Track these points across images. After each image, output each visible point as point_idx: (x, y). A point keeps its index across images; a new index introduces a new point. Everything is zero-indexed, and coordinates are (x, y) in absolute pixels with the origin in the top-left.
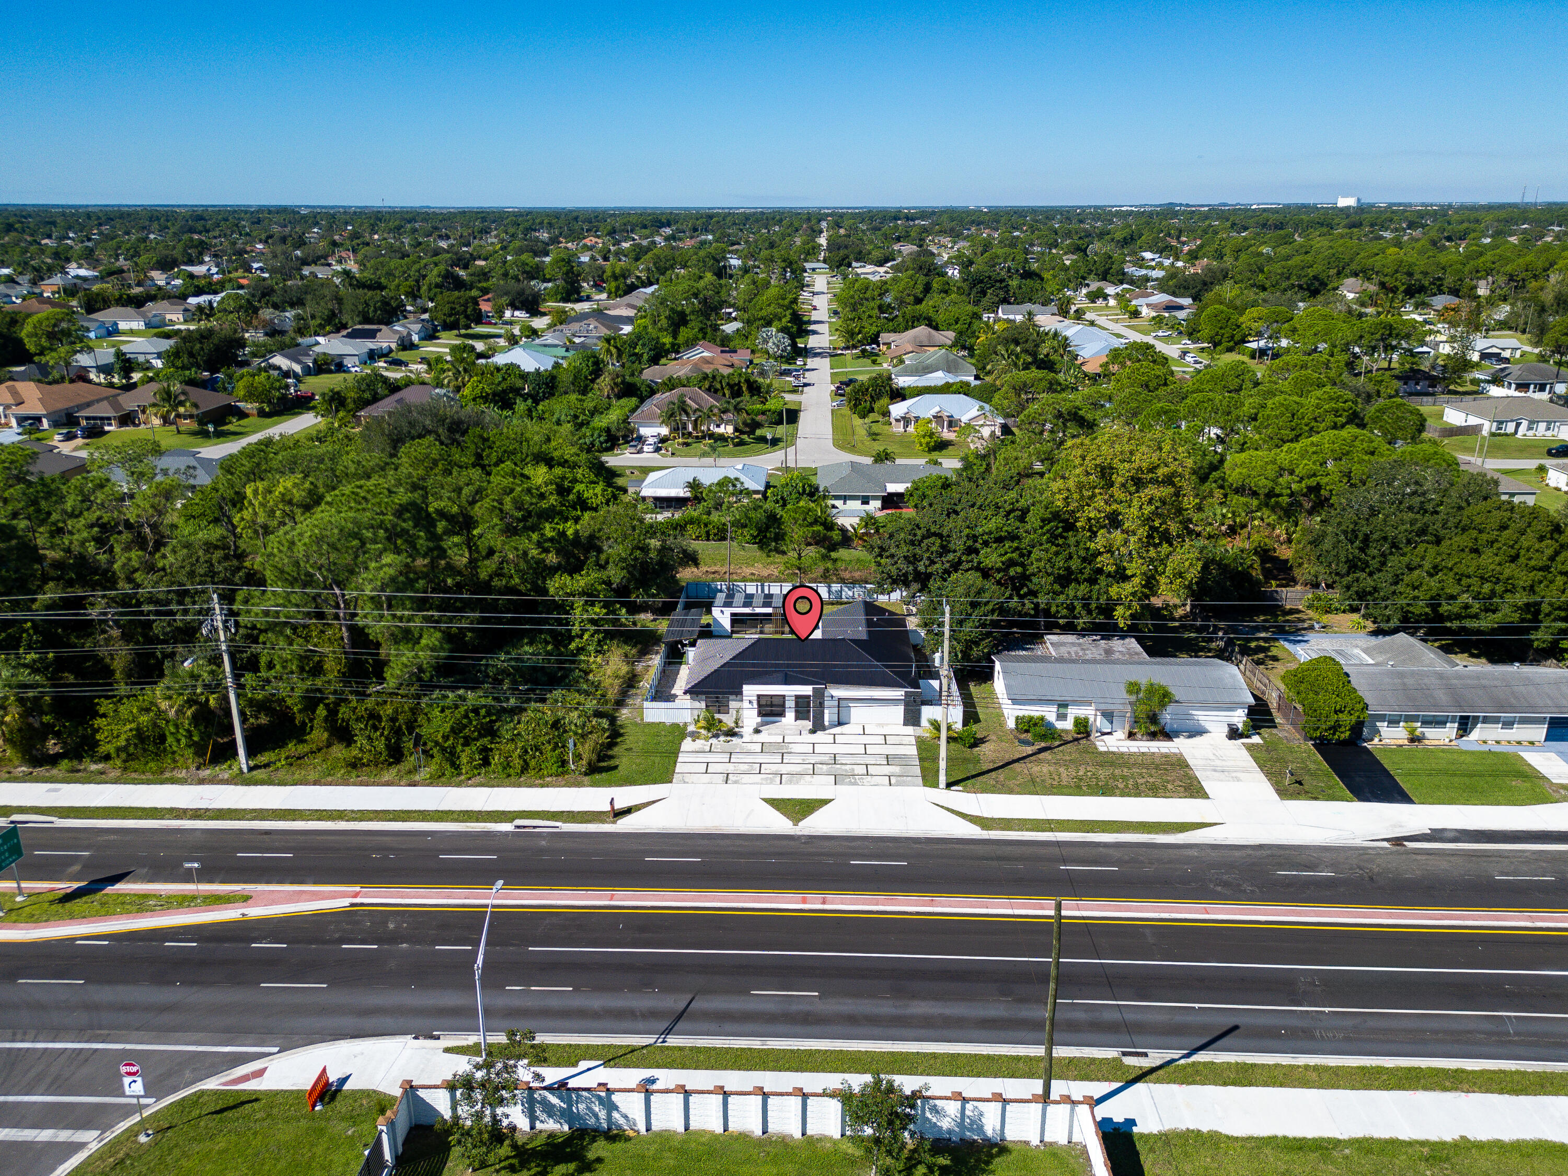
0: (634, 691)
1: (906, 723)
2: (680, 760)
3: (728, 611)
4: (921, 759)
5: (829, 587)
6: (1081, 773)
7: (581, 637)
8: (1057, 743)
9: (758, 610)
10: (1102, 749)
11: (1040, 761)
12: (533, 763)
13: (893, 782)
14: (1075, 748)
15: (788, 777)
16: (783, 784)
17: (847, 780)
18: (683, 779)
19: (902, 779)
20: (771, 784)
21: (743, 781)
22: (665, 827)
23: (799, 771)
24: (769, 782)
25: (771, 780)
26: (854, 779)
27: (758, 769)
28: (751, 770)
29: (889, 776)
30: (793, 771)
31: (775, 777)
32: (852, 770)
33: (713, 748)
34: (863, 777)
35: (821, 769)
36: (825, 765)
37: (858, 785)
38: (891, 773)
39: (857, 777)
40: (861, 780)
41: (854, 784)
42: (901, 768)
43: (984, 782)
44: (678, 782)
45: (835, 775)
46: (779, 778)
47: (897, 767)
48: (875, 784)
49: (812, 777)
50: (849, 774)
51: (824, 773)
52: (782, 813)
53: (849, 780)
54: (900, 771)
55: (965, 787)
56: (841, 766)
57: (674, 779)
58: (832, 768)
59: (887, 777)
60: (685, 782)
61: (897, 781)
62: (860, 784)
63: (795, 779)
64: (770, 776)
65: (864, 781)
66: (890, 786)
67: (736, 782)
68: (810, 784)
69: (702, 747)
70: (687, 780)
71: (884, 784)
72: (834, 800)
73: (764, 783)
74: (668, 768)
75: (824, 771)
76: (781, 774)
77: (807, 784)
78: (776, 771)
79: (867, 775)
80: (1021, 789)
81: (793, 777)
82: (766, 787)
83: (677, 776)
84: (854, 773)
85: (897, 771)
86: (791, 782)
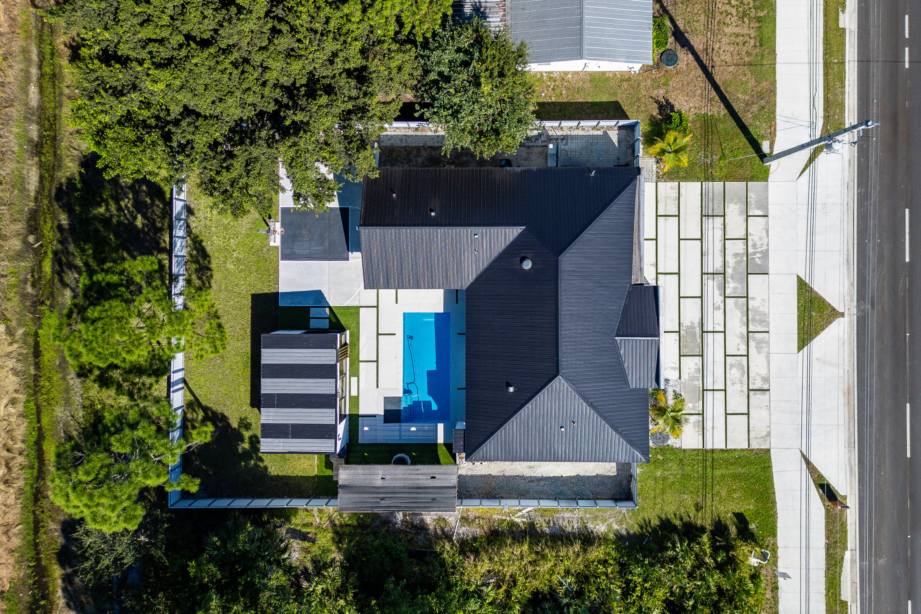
2: (722, 447)
4: (711, 178)
6: (733, 11)
8: (667, 23)
13: (760, 213)
14: (680, 5)
15: (754, 325)
16: (767, 330)
17: (758, 261)
18: (762, 437)
19: (753, 203)
20: (768, 343)
21: (764, 372)
22: (847, 446)
23: (742, 312)
24: (764, 345)
25: (759, 343)
26: (755, 253)
27: (739, 358)
28: (740, 366)
29: (748, 216)
30: (742, 320)
31: (755, 340)
32: (736, 255)
33: (693, 412)
34: (750, 244)
35: (735, 289)
36: (727, 285)
37: (767, 251)
38: (741, 213)
39: (751, 250)
40: (757, 246)
41: (765, 254)
42: (730, 203)
43: (755, 117)
44: (768, 442)
45: (748, 274)
46: (756, 334)
47: (728, 206)
48: (765, 232)
49: (753, 298)
50: (745, 258)
51: (743, 286)
52: (823, 329)
53: (757, 259)
54: (736, 203)
55: (763, 138)
56: (729, 267)
57: (762, 447)
58: (732, 277)
59: (749, 218)
60: (769, 434)
61: (758, 208)
62: (765, 248)
63: (758, 317)
64: (752, 344)
65: (759, 243)
66: (767, 216)
67: (766, 380)
68: (767, 301)
69: (692, 424)
70: (764, 433)
71: (764, 223)
72: (798, 276)
73: (766, 350)
74: (740, 458)
75: (739, 286)
76: (748, 332)
77: (766, 304)
78: (742, 338)
79: (747, 239)
80: (767, 80)
81: (754, 320)
82: (774, 347)
83: (755, 445)
84: (743, 254)
85: (737, 207)
86: (764, 320)
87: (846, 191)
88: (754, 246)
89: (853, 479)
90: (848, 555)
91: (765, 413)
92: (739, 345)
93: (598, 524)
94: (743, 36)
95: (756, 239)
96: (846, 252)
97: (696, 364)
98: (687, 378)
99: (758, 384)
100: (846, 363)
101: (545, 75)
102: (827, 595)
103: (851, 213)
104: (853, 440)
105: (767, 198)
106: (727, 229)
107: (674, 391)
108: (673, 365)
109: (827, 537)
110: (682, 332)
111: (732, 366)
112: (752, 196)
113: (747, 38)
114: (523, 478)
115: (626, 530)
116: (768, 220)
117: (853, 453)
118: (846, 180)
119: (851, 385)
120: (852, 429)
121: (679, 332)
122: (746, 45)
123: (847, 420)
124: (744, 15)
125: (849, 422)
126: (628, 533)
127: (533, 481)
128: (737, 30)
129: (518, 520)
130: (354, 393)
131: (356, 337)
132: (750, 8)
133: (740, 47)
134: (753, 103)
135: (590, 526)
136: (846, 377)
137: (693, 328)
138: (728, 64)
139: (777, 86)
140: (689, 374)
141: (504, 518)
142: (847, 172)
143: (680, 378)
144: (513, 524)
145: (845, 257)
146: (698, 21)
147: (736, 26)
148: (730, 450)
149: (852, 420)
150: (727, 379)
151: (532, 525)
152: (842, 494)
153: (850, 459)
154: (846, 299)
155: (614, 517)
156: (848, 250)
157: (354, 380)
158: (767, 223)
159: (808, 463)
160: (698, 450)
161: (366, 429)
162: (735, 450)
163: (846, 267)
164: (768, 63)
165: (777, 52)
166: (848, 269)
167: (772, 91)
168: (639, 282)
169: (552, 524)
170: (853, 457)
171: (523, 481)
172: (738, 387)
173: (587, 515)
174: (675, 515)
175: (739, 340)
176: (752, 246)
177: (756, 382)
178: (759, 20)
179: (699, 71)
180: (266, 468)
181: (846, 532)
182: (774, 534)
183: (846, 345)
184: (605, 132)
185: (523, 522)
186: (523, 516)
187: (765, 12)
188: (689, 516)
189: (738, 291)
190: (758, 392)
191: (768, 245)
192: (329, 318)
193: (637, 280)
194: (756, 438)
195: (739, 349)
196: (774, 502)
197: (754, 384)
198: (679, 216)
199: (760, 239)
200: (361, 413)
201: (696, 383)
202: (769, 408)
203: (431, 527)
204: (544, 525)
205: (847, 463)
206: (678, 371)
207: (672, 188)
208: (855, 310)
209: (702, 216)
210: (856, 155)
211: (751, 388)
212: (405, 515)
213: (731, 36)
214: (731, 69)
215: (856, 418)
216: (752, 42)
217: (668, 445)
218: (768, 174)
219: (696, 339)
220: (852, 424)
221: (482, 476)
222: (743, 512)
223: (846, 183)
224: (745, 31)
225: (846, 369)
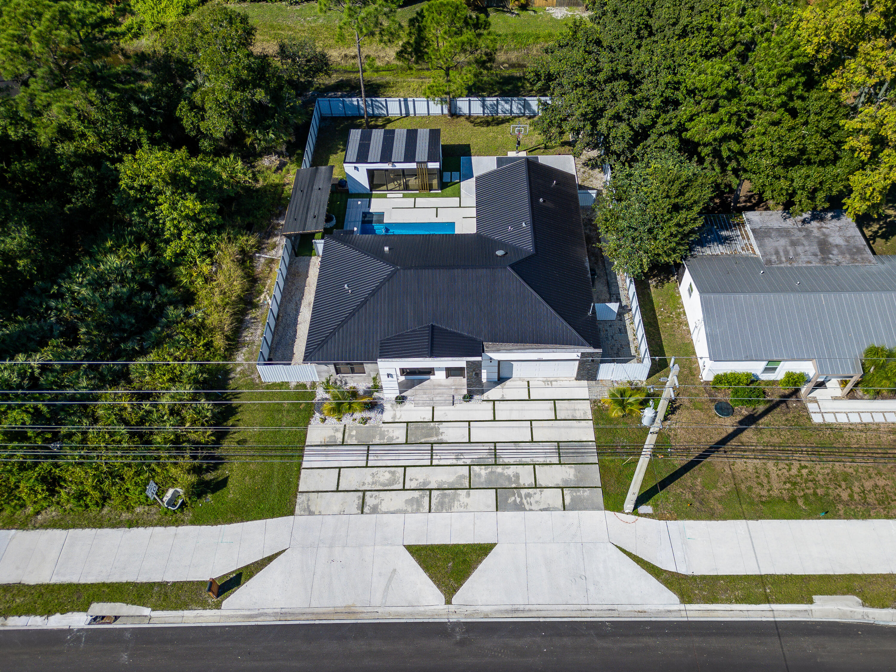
0: (253, 313)
1: (579, 377)
2: (305, 465)
3: (363, 167)
4: (601, 451)
5: (483, 101)
6: (794, 471)
7: (179, 236)
8: (761, 408)
9: (399, 166)
10: (817, 419)
11: (743, 448)
12: (114, 492)
13: (568, 501)
14: (784, 418)
15: (438, 496)
16: (433, 511)
17: (511, 500)
18: (308, 506)
19: (578, 494)
20: (417, 511)
21: (384, 507)
22: (283, 610)
23: (453, 483)
24: (415, 507)
25: (418, 502)
26: (520, 496)
27: (401, 480)
28: (393, 481)
29: (562, 488)
30: (445, 483)
31: (422, 497)
32: (517, 476)
33: (346, 435)
34: (530, 491)
35: (479, 475)
36: (483, 467)
37: (524, 510)
38: (565, 481)
39: (523, 492)
40: (528, 499)
41: (519, 507)
42: (576, 470)
43: (678, 496)
44: (302, 513)
45: (496, 489)
46: (428, 498)
47: (571, 467)
48: (546, 507)
49: (468, 495)
50: (514, 486)
51: (482, 484)
52: (431, 577)
53: (513, 498)
54: (575, 476)
55: (655, 506)
56: (503, 469)
57: (297, 507)
58: (492, 472)
59: (560, 490)
60: (311, 513)
61: (572, 500)
62: (527, 507)
63: (447, 500)
64: (417, 494)
65: (532, 500)
66: (564, 509)
67: (375, 510)
68: (465, 510)
69: (333, 434)
70: (313, 509)
71: (556, 506)
72: (495, 544)
73: (409, 509)
74: (289, 482)
75: (483, 480)
76: (430, 490)
77: (462, 509)
78: (424, 483)
79: (536, 487)
80: (724, 509)
81: (444, 496)
82: (411, 518)
83: (301, 499)
84: (519, 483)
85: (572, 477)
86: (443, 507)
87: (605, 607)
88: (528, 495)
89: (240, 619)
90: (147, 611)
91: (336, 509)
92: (417, 480)
93: (245, 355)
94: (769, 482)
95: (537, 497)
96: (527, 607)
97: (398, 438)
98: (383, 429)
99: (370, 501)
100: (388, 609)
101: (681, 310)
102: (104, 584)
103: (579, 614)
104: (289, 619)
105: (586, 509)
106: (546, 467)
107: (370, 418)
108: (398, 416)
109: (174, 583)
110: (432, 424)
111: (393, 473)
112: (587, 493)
113: (767, 487)
114: (301, 299)
115: (234, 377)
116: (559, 510)
117: (274, 619)
118: (619, 608)
119: (358, 616)
120: (305, 617)
121: (433, 421)
122: (760, 487)
123: (316, 610)
124: (794, 484)
125: (313, 614)
126: (231, 379)
127: (297, 306)
128: (773, 476)
129: (262, 297)
130: (388, 196)
131: (436, 196)
132: (803, 490)
133: (755, 480)
134: (694, 494)
135: (244, 350)
136: (369, 609)
137: (437, 435)
138: (732, 467)
139: (720, 522)
140: (388, 431)
141: (267, 287)
142: (629, 608)
143: (383, 423)
144: (260, 293)
145: (521, 608)
146: (771, 435)
147: (777, 475)
148: (300, 473)
149: (314, 617)
150: (378, 469)
151: (256, 306)
152: (224, 603)
153: (266, 614)
154: (468, 608)
155: (249, 368)
156: (530, 610)
157: (401, 195)
158: (555, 509)
159: (270, 559)
160: (305, 442)
161: (359, 203)
162: (299, 478)
163: (509, 608)
164: (745, 510)
165: (760, 521)
166: (507, 611)
167: (712, 516)
168: (485, 349)
169: (253, 321)
170: (268, 619)
171: (297, 299)
172: (369, 479)
173: (255, 347)
174: (238, 420)
175: (422, 481)
176: (529, 493)
177: (373, 499)
178: (793, 500)
179: (718, 438)
180: (336, 153)
181: (176, 609)
182: (194, 522)
183: (410, 609)
184: (635, 356)
185: (260, 300)
186: (265, 299)
187: (804, 507)
188: (235, 433)
189: (477, 479)
190: (361, 501)
191: (531, 510)
192: (451, 181)
193: (487, 348)
194: (309, 500)
195: (411, 480)
196: (230, 521)
197: (371, 497)
198: (556, 420)
199: (537, 502)
200: (373, 200)
201: (378, 437)
202: (342, 513)
203: (269, 241)
204: (254, 315)
205: (261, 611)
206: (391, 421)
207: (585, 413)
208: (455, 620)
209: (558, 442)
210: (653, 619)
211: (368, 494)
212: (282, 225)
213: (765, 469)
214: (728, 470)
215: (317, 622)
216: (764, 493)
217: (314, 413)
218: (613, 511)
219: (426, 437)
220: (309, 617)
221: (307, 272)
222: (228, 486)
223: (615, 607)
224: (776, 485)
225: (380, 610)
